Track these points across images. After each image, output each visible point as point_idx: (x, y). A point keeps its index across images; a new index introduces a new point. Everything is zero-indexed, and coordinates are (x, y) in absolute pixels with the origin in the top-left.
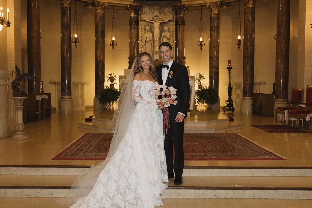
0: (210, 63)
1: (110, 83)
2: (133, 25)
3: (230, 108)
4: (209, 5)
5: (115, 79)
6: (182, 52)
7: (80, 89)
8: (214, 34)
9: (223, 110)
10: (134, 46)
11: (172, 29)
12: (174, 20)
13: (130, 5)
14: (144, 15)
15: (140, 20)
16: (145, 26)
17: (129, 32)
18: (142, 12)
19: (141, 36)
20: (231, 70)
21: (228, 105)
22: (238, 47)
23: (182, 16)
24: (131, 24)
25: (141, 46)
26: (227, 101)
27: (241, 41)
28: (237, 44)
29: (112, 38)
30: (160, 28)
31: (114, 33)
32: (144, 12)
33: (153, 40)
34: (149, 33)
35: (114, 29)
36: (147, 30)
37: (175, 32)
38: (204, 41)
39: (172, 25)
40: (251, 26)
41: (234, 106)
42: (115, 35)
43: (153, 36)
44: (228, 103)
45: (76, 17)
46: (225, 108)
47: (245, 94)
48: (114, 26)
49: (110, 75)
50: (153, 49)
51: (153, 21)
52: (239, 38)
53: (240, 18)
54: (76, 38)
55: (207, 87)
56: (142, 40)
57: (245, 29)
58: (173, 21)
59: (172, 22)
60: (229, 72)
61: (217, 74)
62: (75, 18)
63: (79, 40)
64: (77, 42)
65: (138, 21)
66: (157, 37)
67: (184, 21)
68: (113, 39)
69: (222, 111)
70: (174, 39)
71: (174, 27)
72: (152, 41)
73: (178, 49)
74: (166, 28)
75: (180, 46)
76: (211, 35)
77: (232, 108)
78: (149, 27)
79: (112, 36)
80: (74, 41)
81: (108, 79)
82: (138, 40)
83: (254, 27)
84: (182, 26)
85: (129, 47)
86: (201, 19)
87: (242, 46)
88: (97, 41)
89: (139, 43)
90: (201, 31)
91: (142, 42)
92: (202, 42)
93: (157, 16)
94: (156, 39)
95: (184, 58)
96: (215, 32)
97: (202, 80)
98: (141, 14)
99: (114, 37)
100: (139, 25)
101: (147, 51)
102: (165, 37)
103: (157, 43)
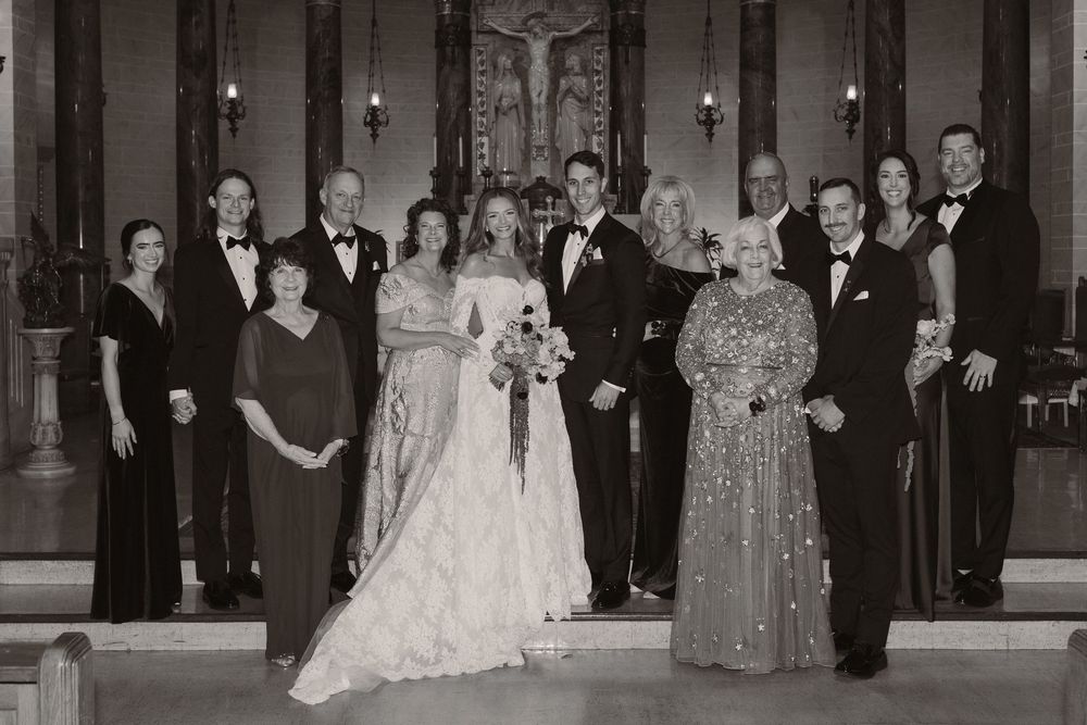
2: (448, 49)
6: (635, 152)
8: (754, 83)
10: (453, 127)
11: (598, 62)
12: (607, 27)
14: (489, 11)
15: (474, 28)
17: (435, 75)
19: (483, 89)
22: (848, 131)
23: (633, 12)
24: (440, 44)
25: (479, 129)
27: (857, 107)
28: (845, 118)
29: (369, 98)
30: (552, 58)
31: (377, 78)
33: (525, 105)
34: (509, 76)
35: (377, 64)
36: (500, 66)
37: (607, 72)
38: (719, 106)
39: (598, 48)
40: (891, 54)
42: (381, 89)
43: (525, 90)
45: (234, 22)
48: (376, 50)
50: (527, 141)
51: (524, 35)
52: (852, 94)
54: (232, 101)
56: (482, 104)
57: (868, 62)
58: (602, 32)
59: (599, 36)
62: (231, 25)
63: (244, 109)
64: (238, 116)
65: (468, 33)
66: (540, 94)
67: (642, 31)
68: (375, 101)
70: (605, 99)
71: (605, 57)
72: (521, 107)
73: (619, 137)
75: (628, 126)
76: (744, 84)
78: (508, 57)
79: (370, 91)
80: (225, 110)
82: (467, 103)
83: (904, 56)
84: (634, 49)
85: (434, 130)
86: (709, 22)
87: (859, 127)
88: (312, 111)
89: (474, 118)
90: (708, 67)
91: (482, 114)
92: (713, 112)
93: (539, 16)
94: (535, 100)
95: (645, 173)
96: (760, 75)
97: (714, 255)
98: (480, 7)
99: (378, 92)
100: (473, 47)
101: (504, 144)
102: (571, 95)
103: (540, 116)
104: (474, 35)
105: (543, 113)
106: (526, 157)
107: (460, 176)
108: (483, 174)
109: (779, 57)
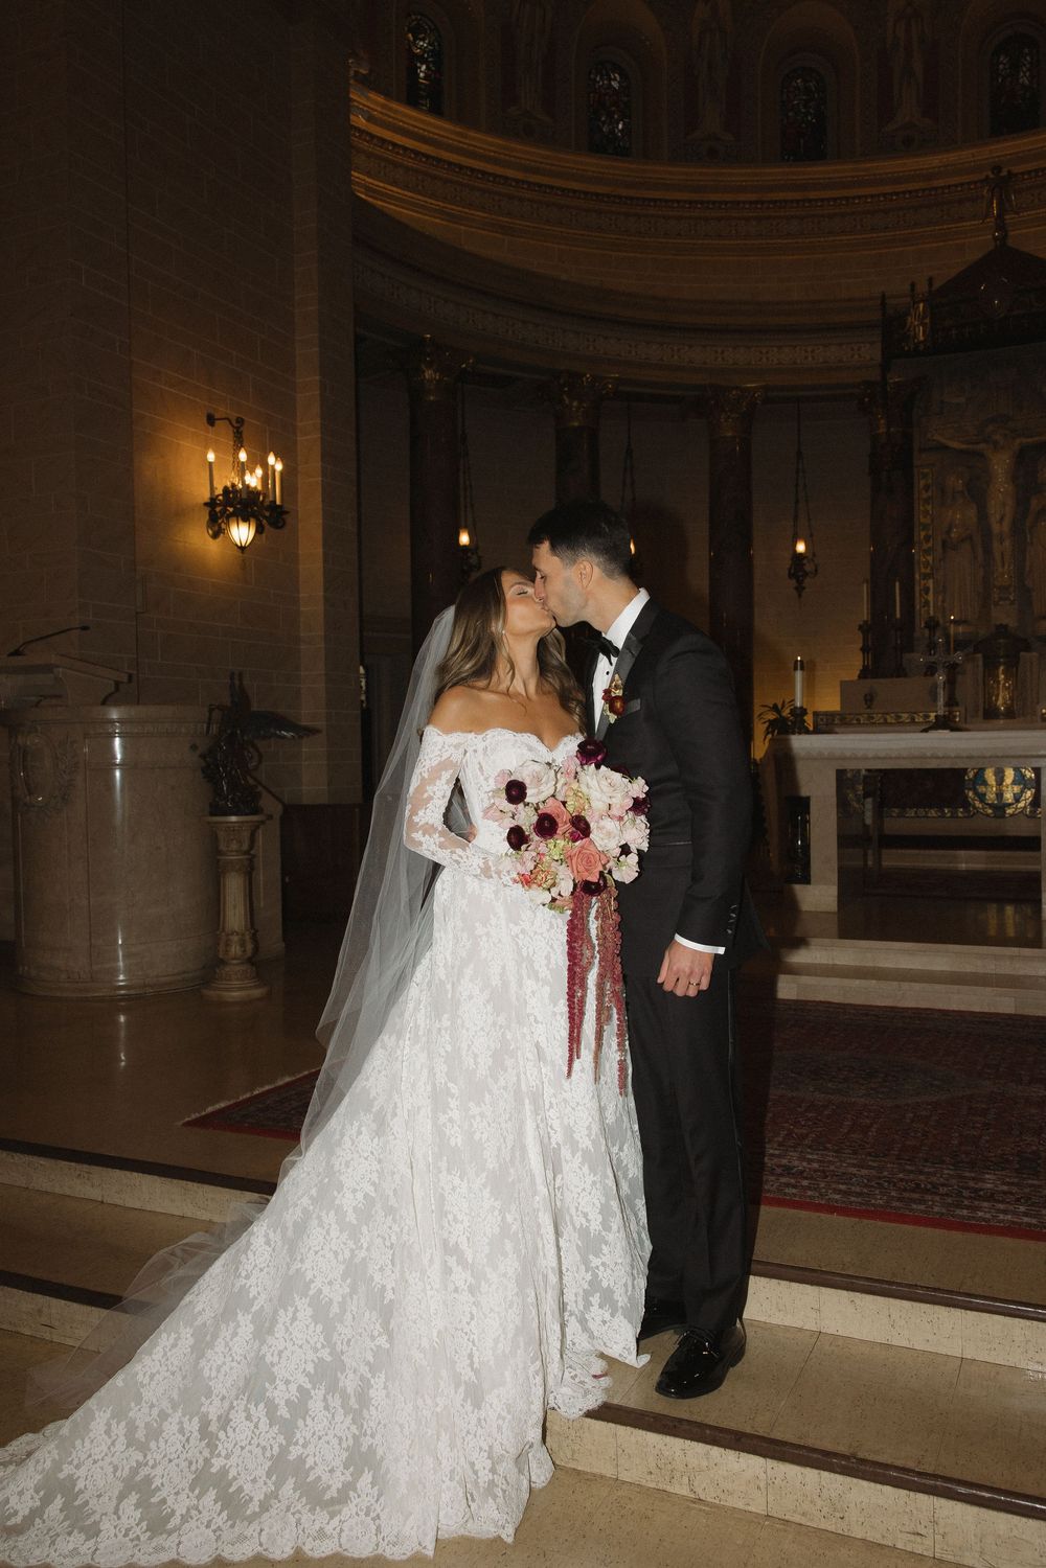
2: (885, 475)
10: (890, 570)
15: (917, 446)
18: (928, 407)
19: (927, 521)
24: (875, 471)
25: (923, 570)
29: (794, 545)
31: (802, 522)
32: (935, 407)
33: (983, 535)
34: (961, 501)
35: (803, 504)
36: (950, 489)
42: (808, 533)
43: (983, 515)
48: (802, 489)
49: (775, 708)
51: (981, 446)
56: (927, 538)
65: (909, 453)
66: (1002, 519)
68: (801, 548)
72: (978, 538)
78: (960, 476)
79: (795, 538)
81: (768, 729)
82: (909, 541)
85: (867, 576)
89: (916, 557)
93: (1001, 419)
94: (996, 528)
98: (925, 419)
99: (805, 538)
100: (915, 470)
101: (955, 586)
102: (1044, 517)
103: (1003, 548)
104: (917, 454)
105: (1007, 543)
107: (897, 630)
108: (927, 626)
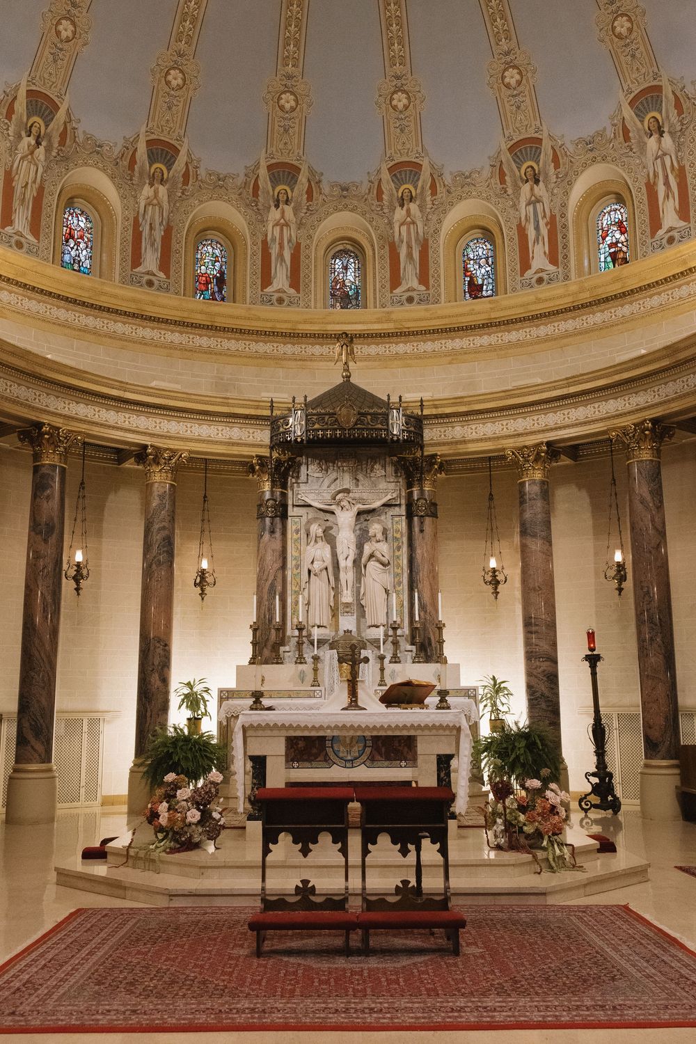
0: (528, 643)
1: (189, 714)
2: (268, 520)
3: (604, 799)
4: (513, 453)
5: (205, 701)
6: (430, 608)
7: (85, 736)
8: (534, 547)
9: (583, 809)
10: (271, 587)
11: (398, 531)
12: (403, 502)
13: (260, 457)
14: (303, 487)
15: (290, 502)
16: (309, 522)
17: (257, 542)
18: (298, 477)
19: (296, 554)
20: (598, 664)
21: (596, 789)
22: (616, 589)
23: (427, 489)
24: (261, 516)
25: (294, 588)
26: (594, 775)
27: (624, 569)
28: (613, 578)
29: (199, 562)
31: (206, 546)
32: (303, 478)
33: (334, 567)
34: (320, 543)
35: (207, 533)
36: (313, 534)
37: (405, 539)
38: (503, 568)
39: (397, 519)
40: (653, 521)
41: (618, 792)
42: (210, 554)
43: (334, 555)
44: (595, 780)
45: (84, 497)
46: (589, 798)
47: (652, 747)
48: (206, 522)
51: (333, 507)
52: (618, 557)
53: (616, 494)
54: (78, 565)
55: (521, 725)
56: (297, 566)
57: (633, 528)
58: (400, 505)
59: (397, 509)
60: (594, 674)
61: (552, 679)
62: (81, 500)
63: (88, 570)
64: (82, 578)
65: (285, 506)
66: (346, 559)
67: (435, 505)
68: (205, 564)
69: (576, 811)
70: (404, 562)
71: (403, 525)
72: (330, 570)
73: (416, 594)
74: (375, 528)
75: (424, 585)
76: (524, 549)
77: (610, 798)
78: (320, 525)
79: (200, 556)
80: (72, 572)
81: (183, 700)
82: (284, 567)
83: (664, 523)
84: (428, 520)
85: (254, 590)
87: (629, 585)
88: (147, 574)
89: (289, 579)
90: (492, 535)
91: (297, 575)
92: (497, 573)
93: (347, 491)
94: (342, 564)
95: (440, 628)
96: (539, 542)
97: (504, 700)
98: (295, 485)
99: (207, 557)
100: (289, 518)
101: (315, 602)
102: (374, 559)
103: (347, 576)
104: (290, 508)
105: (350, 574)
106: (335, 612)
107: (278, 630)
108: (297, 628)
109: (553, 527)
